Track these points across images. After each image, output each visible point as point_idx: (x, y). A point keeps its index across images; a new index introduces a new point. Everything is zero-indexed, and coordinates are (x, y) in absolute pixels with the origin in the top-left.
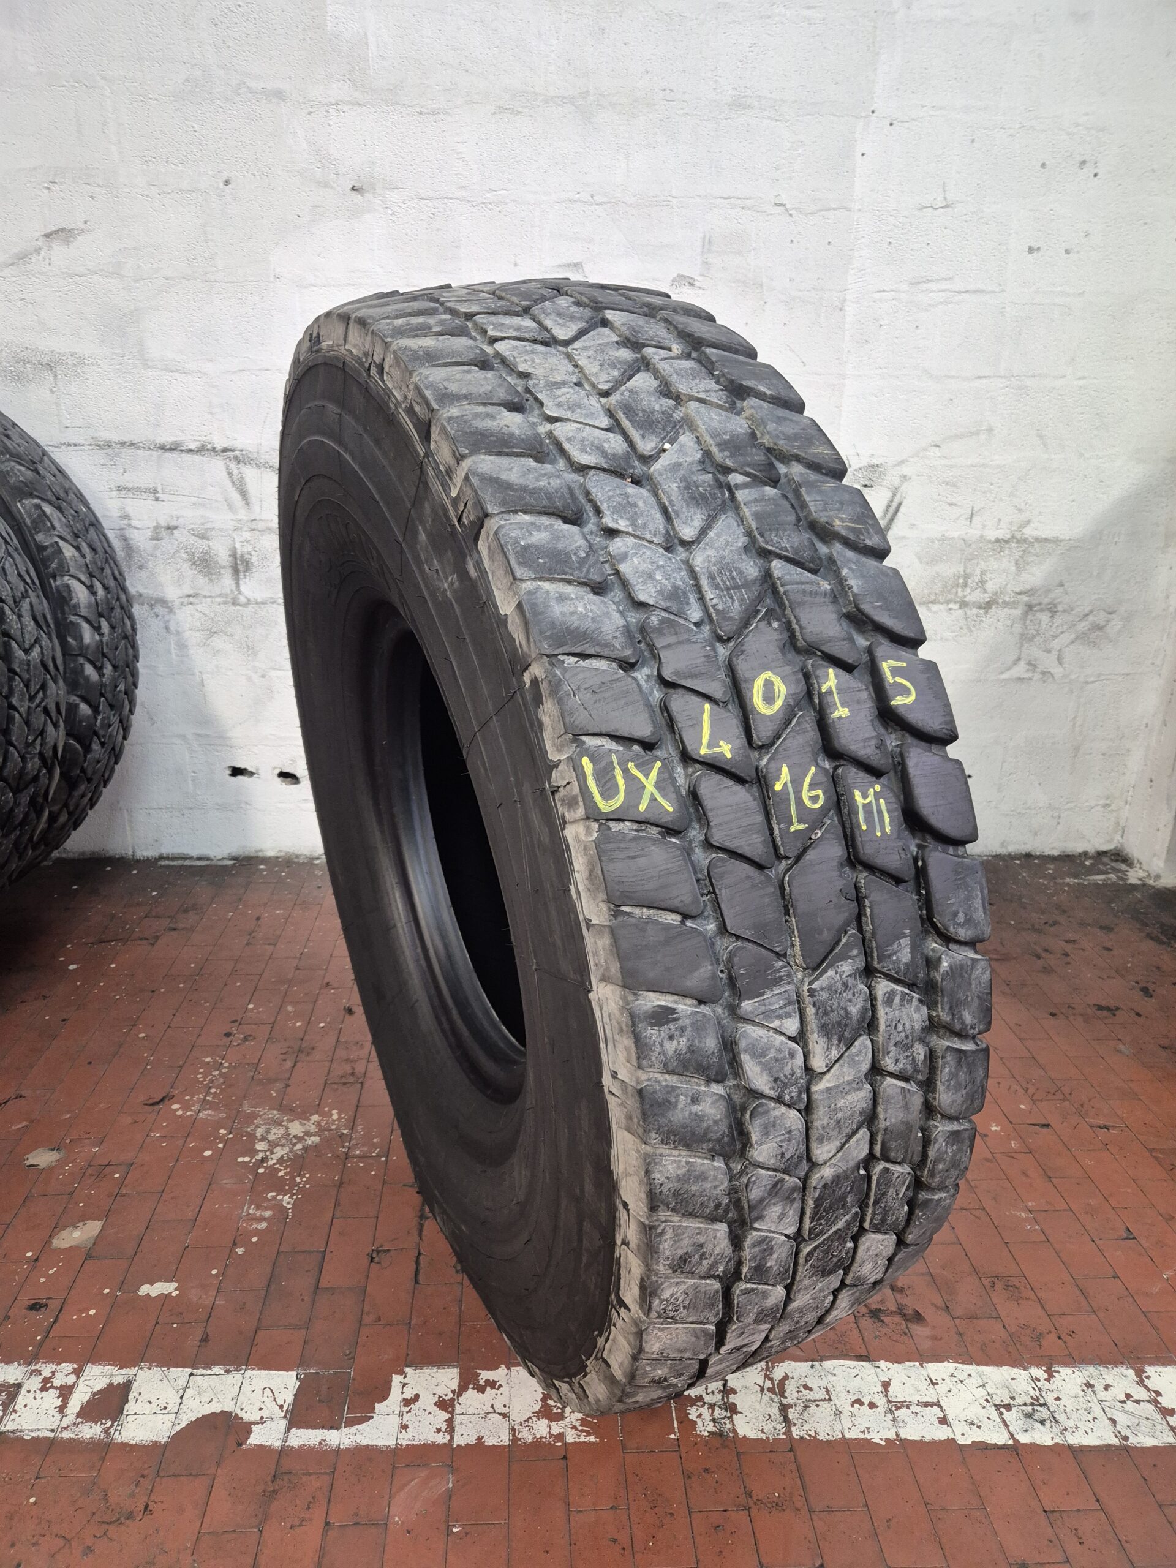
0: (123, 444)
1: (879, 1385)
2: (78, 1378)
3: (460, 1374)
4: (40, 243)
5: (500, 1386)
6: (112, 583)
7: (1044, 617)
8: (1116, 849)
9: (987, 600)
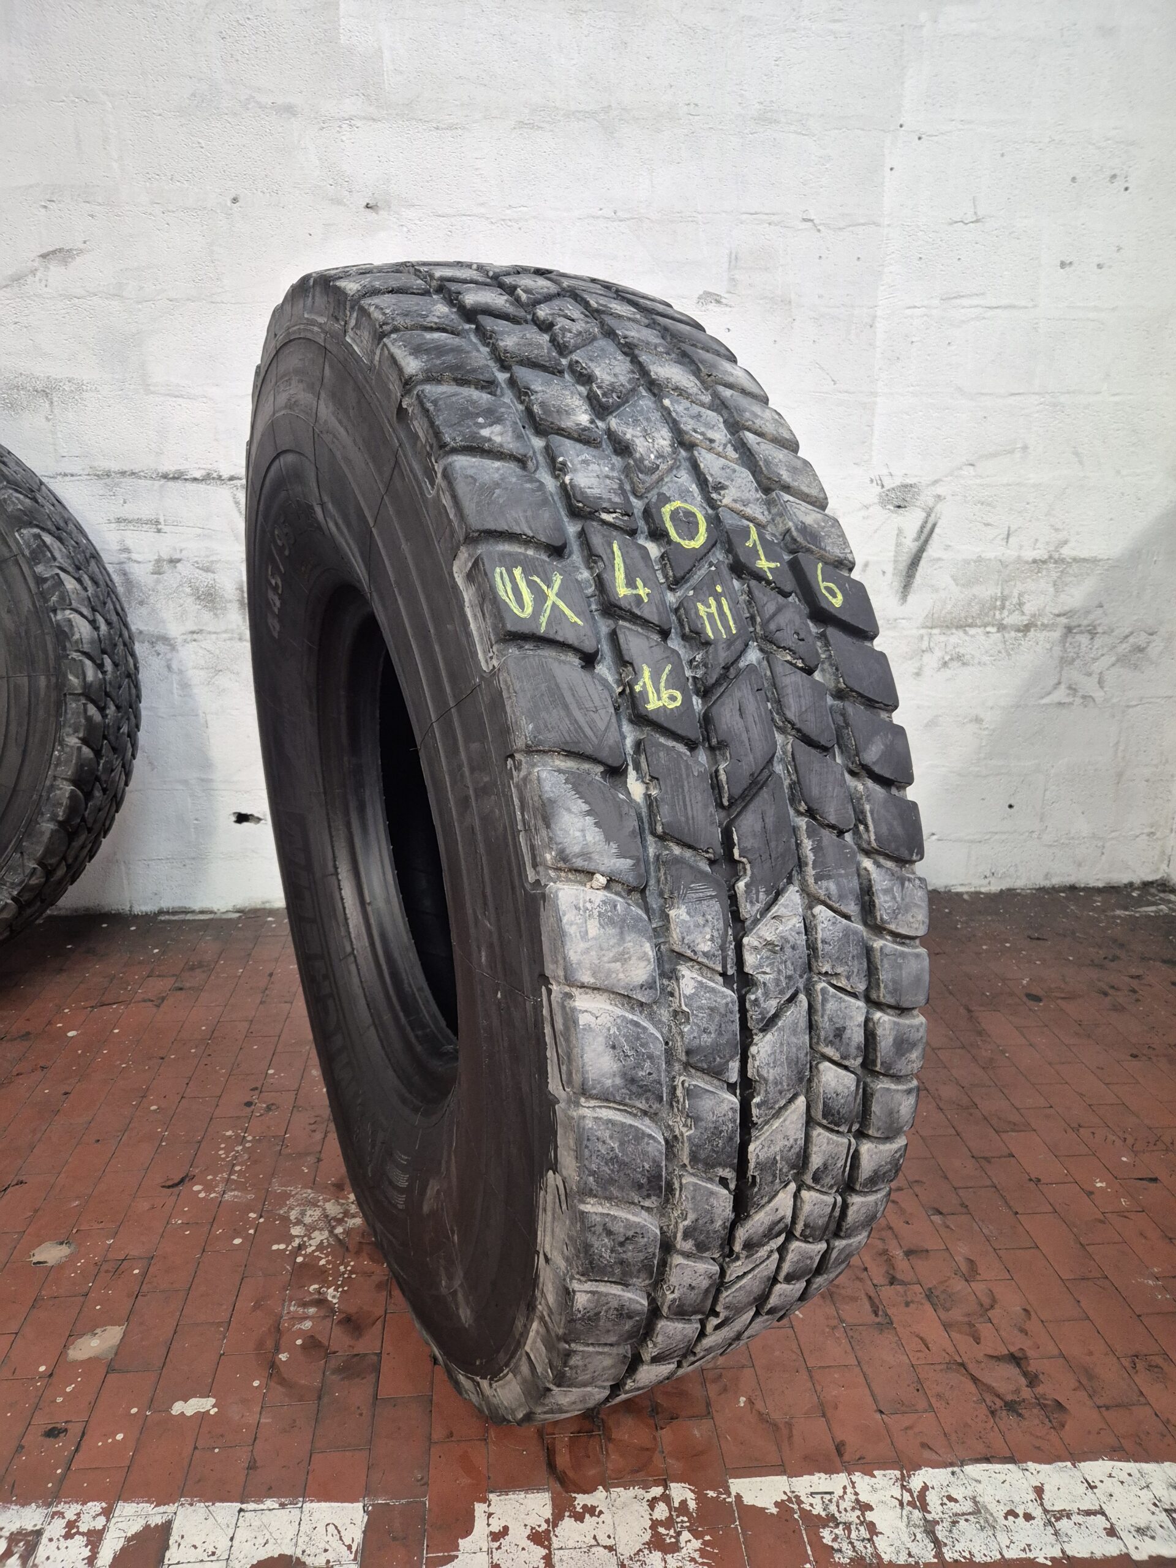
0: (123, 473)
1: (1031, 1490)
2: (108, 1520)
3: (553, 1499)
4: (36, 264)
5: (601, 1512)
6: (115, 618)
7: (1084, 639)
8: (1161, 879)
9: (1026, 622)
